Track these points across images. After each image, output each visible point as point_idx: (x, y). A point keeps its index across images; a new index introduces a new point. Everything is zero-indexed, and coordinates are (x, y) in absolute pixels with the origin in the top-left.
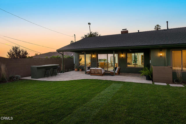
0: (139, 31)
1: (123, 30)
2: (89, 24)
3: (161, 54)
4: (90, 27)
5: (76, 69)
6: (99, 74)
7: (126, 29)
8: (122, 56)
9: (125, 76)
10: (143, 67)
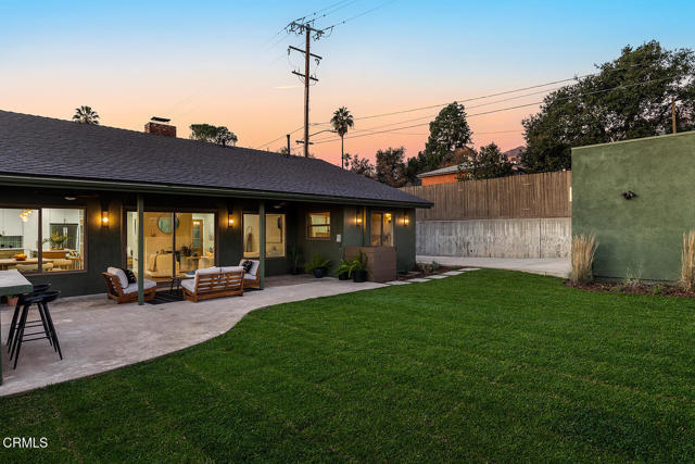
3: (359, 221)
6: (232, 289)
7: (168, 120)
8: (231, 221)
10: (283, 255)
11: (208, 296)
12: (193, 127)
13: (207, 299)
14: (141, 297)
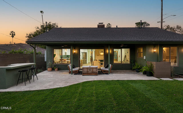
0: (117, 26)
1: (99, 23)
2: (41, 12)
3: (155, 50)
4: (42, 15)
5: (49, 69)
6: (94, 73)
7: (103, 23)
9: (118, 73)
10: (129, 63)
11: (86, 74)
12: (136, 23)
13: (85, 75)
14: (72, 72)
